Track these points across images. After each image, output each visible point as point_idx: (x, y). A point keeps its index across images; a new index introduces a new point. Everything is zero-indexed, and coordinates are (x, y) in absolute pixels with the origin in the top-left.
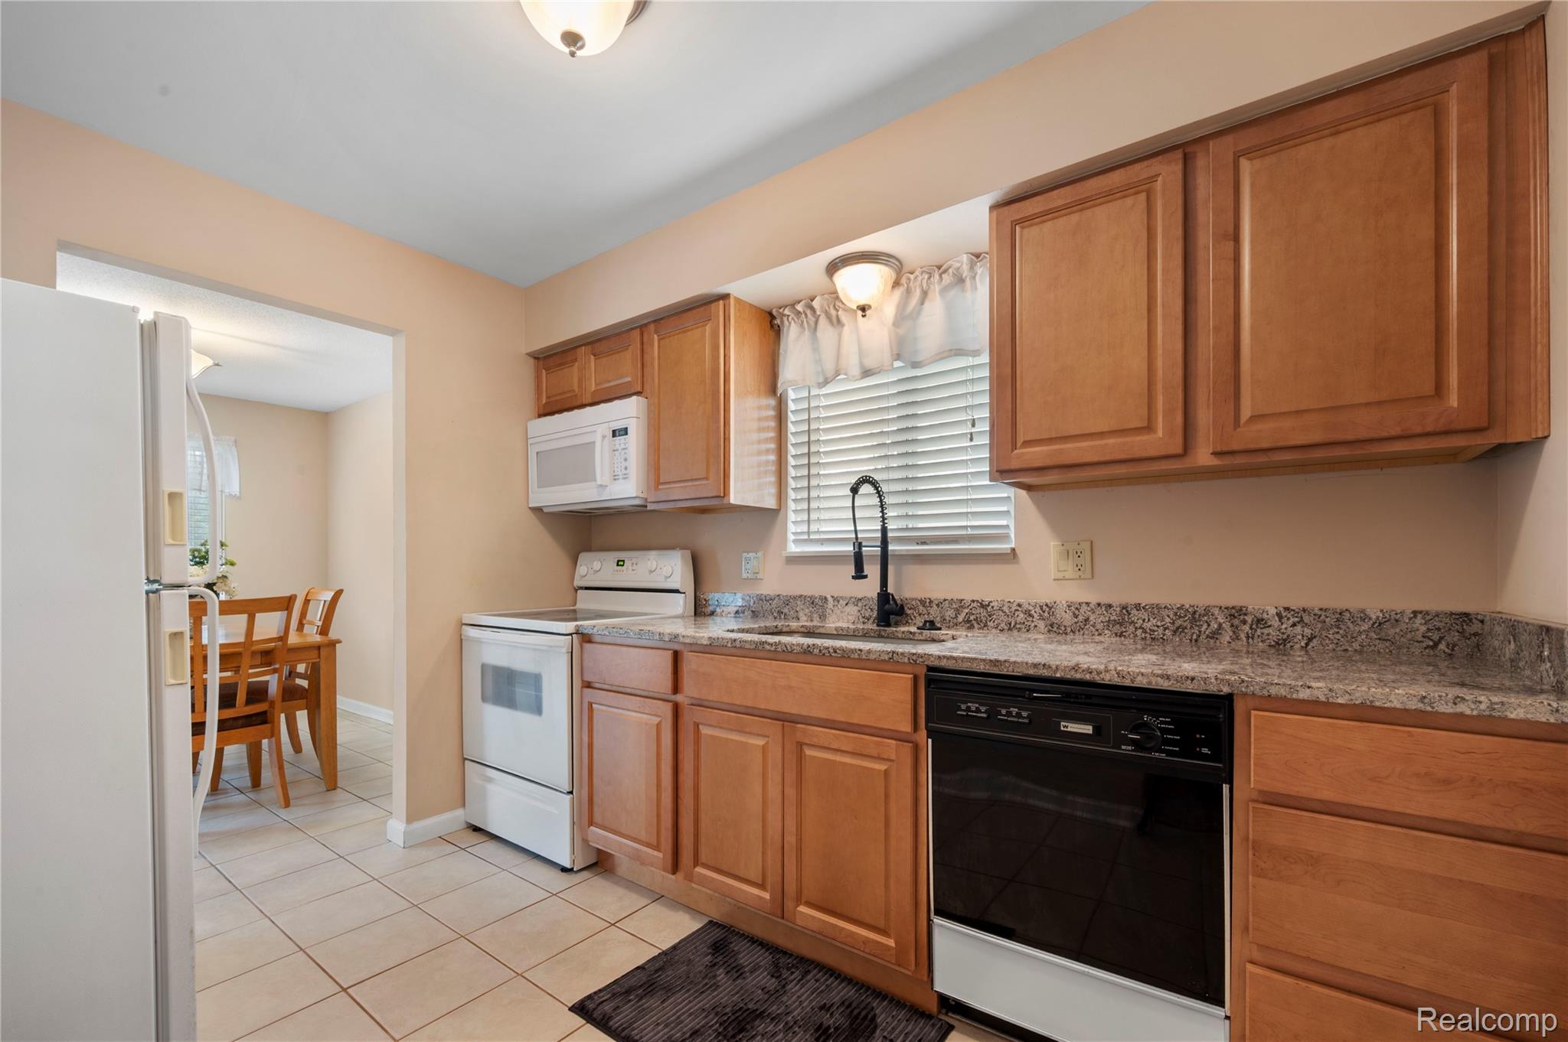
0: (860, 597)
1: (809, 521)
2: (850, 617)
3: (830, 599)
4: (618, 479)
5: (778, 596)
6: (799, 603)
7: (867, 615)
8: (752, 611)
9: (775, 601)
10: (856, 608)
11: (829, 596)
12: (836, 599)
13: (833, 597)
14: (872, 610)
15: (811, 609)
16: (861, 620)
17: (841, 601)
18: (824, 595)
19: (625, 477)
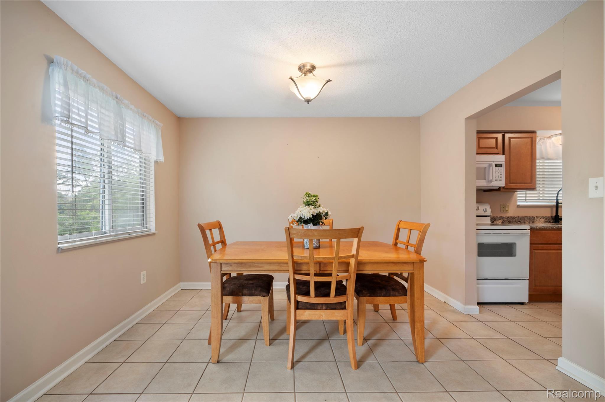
0: (545, 216)
1: (526, 196)
2: (542, 222)
3: (535, 217)
4: (497, 180)
5: (518, 217)
6: (525, 218)
7: (547, 221)
8: (509, 221)
9: (517, 218)
10: (544, 219)
11: (535, 216)
12: (537, 217)
13: (536, 217)
14: (548, 220)
15: (529, 220)
16: (545, 222)
17: (539, 218)
18: (534, 216)
19: (500, 180)
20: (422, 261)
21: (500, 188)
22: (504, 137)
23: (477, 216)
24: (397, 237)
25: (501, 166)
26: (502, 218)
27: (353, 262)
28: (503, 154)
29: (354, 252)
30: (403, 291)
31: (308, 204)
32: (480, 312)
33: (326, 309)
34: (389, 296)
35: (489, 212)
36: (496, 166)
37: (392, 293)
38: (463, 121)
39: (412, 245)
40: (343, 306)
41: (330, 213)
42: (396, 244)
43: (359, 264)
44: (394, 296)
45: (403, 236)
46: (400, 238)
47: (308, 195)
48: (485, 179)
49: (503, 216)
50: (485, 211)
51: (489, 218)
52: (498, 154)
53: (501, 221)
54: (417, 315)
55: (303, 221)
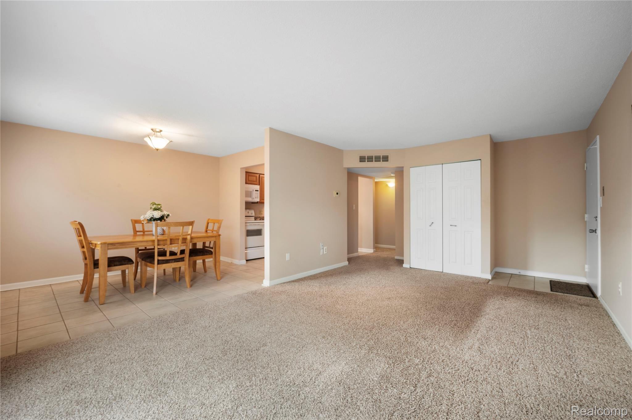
4: (256, 198)
19: (258, 198)
20: (219, 235)
21: (258, 202)
22: (259, 176)
23: (246, 216)
24: (207, 228)
25: (258, 191)
26: (260, 217)
27: (189, 237)
28: (259, 185)
29: (189, 232)
30: (211, 253)
31: (155, 209)
32: (246, 263)
33: (174, 262)
34: (204, 255)
35: (253, 215)
36: (256, 191)
37: (206, 254)
38: (239, 170)
39: (215, 231)
40: (183, 260)
41: (170, 215)
42: (207, 231)
43: (192, 238)
44: (207, 255)
45: (210, 227)
46: (209, 228)
47: (154, 204)
48: (251, 197)
49: (260, 216)
50: (252, 214)
51: (254, 217)
52: (257, 184)
53: (259, 219)
54: (217, 259)
55: (153, 219)
